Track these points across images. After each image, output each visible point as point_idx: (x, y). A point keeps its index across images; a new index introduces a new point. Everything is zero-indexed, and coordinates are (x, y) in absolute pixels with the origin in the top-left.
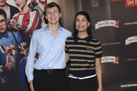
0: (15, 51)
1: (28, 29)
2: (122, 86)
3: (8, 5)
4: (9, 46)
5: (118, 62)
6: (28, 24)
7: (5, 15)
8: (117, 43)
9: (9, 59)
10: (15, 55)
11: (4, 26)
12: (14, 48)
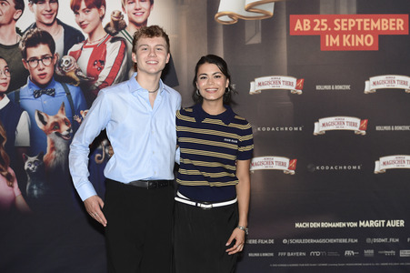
0: (67, 128)
1: (99, 80)
2: (297, 225)
3: (60, 23)
4: (54, 114)
5: (293, 172)
6: (101, 69)
7: (52, 47)
8: (296, 129)
9: (53, 143)
10: (66, 136)
11: (48, 70)
12: (65, 121)
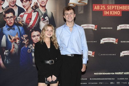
2: (95, 74)
3: (17, 6)
4: (14, 36)
5: (93, 56)
6: (30, 21)
7: (14, 14)
8: (95, 42)
9: (14, 46)
